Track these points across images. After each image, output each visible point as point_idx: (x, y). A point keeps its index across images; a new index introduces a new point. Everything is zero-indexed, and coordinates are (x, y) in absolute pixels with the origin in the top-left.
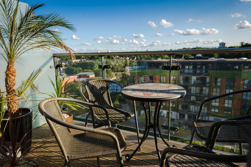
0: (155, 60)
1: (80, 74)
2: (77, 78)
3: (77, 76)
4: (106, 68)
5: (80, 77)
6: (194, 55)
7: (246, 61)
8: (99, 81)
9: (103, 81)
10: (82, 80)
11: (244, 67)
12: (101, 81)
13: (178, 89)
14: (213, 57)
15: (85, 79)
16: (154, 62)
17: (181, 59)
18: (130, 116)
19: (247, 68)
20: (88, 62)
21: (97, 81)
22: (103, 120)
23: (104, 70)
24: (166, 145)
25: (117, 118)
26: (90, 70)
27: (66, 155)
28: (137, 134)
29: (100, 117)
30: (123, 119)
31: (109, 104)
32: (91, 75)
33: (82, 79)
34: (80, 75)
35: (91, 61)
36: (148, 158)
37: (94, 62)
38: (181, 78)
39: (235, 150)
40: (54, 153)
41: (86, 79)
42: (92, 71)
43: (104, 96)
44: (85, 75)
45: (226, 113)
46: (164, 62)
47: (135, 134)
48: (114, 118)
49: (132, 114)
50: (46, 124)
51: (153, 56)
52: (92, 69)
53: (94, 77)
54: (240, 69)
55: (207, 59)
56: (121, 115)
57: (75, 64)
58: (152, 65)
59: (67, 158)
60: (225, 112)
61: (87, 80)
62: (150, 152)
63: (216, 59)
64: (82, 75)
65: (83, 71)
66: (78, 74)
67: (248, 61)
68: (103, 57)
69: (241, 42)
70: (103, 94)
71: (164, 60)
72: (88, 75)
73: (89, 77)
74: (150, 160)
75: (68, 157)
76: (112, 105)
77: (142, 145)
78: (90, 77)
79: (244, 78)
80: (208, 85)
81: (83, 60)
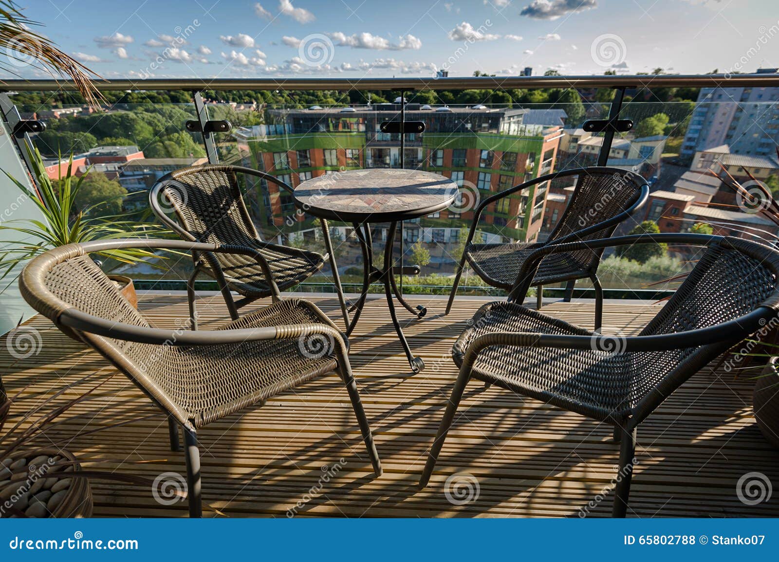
0: (307, 111)
1: (92, 151)
2: (86, 163)
3: (84, 159)
4: (214, 131)
5: (94, 160)
6: (390, 98)
7: (484, 112)
8: (206, 171)
9: (219, 170)
10: (105, 170)
11: (480, 126)
12: (213, 170)
13: (434, 180)
14: (426, 103)
15: (112, 167)
16: (305, 114)
17: (366, 108)
18: (322, 260)
19: (485, 128)
20: (111, 115)
21: (199, 172)
22: (249, 283)
23: (208, 137)
24: (404, 308)
25: (290, 272)
26: (123, 140)
27: (183, 417)
28: (338, 298)
29: (237, 275)
30: (305, 270)
31: (248, 234)
32: (131, 153)
33: (102, 168)
34: (91, 155)
35: (121, 112)
36: (373, 346)
37: (131, 115)
38: (369, 152)
39: (466, 280)
40: (106, 398)
41: (117, 165)
42: (131, 142)
43: (231, 214)
44: (110, 154)
45: (452, 218)
46: (329, 115)
47: (335, 296)
48: (279, 271)
49: (324, 255)
50: (35, 318)
51: (300, 100)
52: (128, 137)
53: (143, 158)
54: (474, 130)
55: (417, 108)
56: (294, 262)
57: (66, 121)
58: (301, 122)
59: (189, 425)
60: (450, 216)
61: (119, 168)
62: (372, 331)
63: (434, 110)
64: (101, 154)
65: (100, 142)
66: (85, 154)
67: (487, 112)
68: (198, 95)
69: (476, 70)
70: (228, 209)
71: (327, 111)
72: (121, 154)
73: (124, 159)
74: (376, 348)
75: (192, 420)
76: (258, 238)
77: (360, 319)
78: (129, 160)
79: (481, 148)
80: (421, 164)
81: (91, 110)
